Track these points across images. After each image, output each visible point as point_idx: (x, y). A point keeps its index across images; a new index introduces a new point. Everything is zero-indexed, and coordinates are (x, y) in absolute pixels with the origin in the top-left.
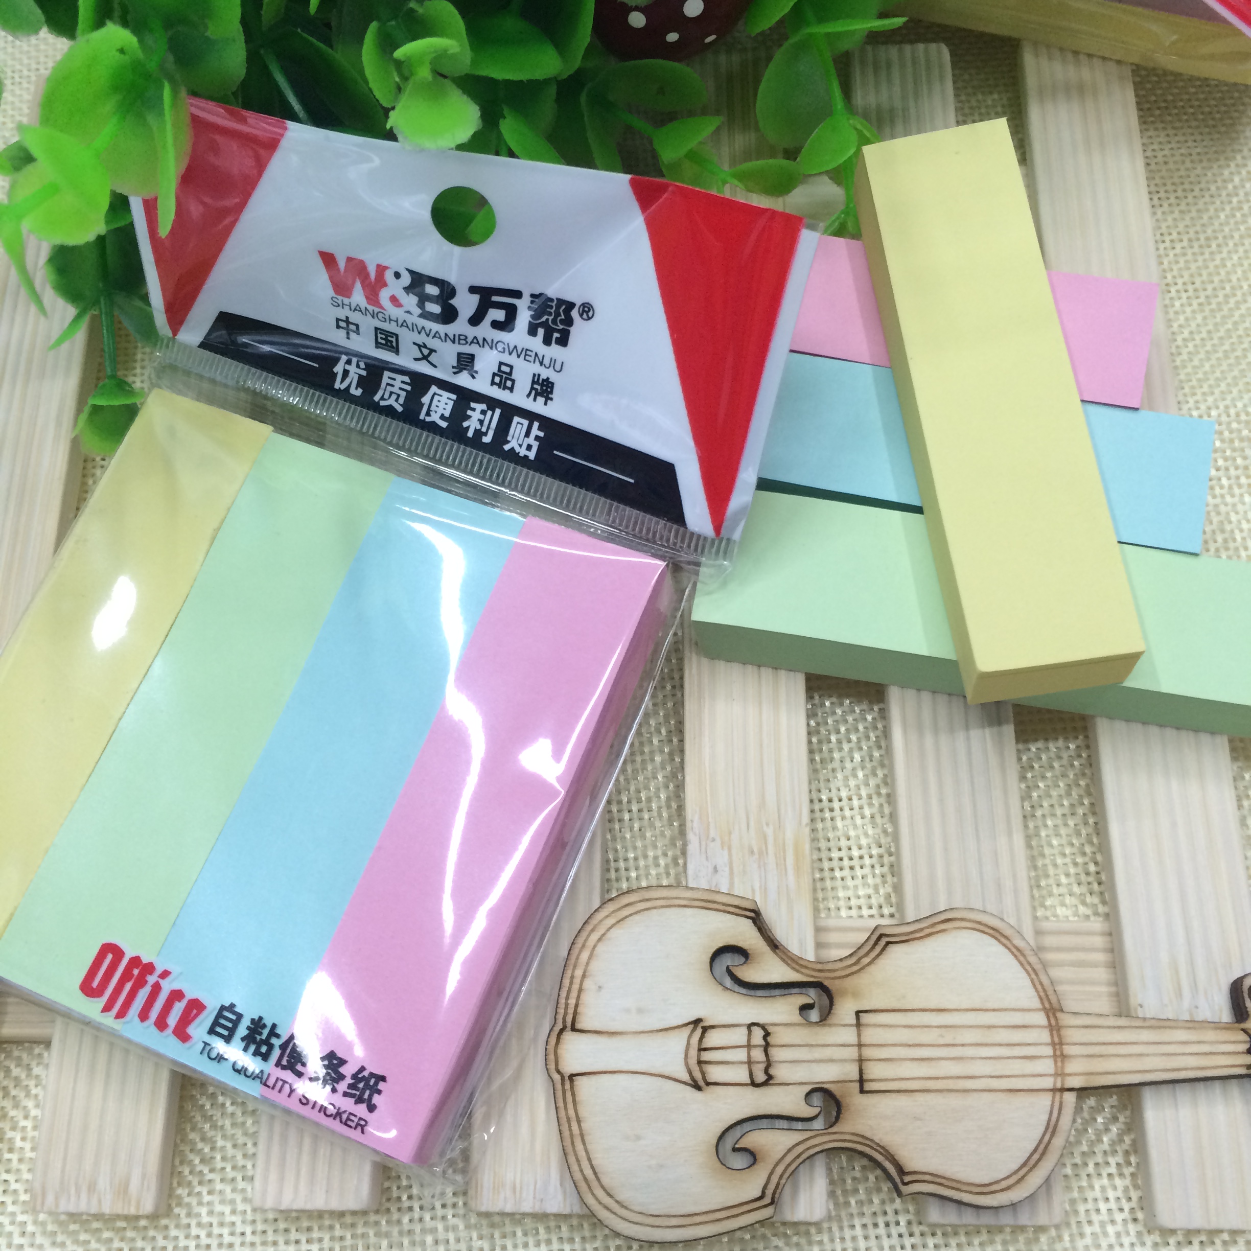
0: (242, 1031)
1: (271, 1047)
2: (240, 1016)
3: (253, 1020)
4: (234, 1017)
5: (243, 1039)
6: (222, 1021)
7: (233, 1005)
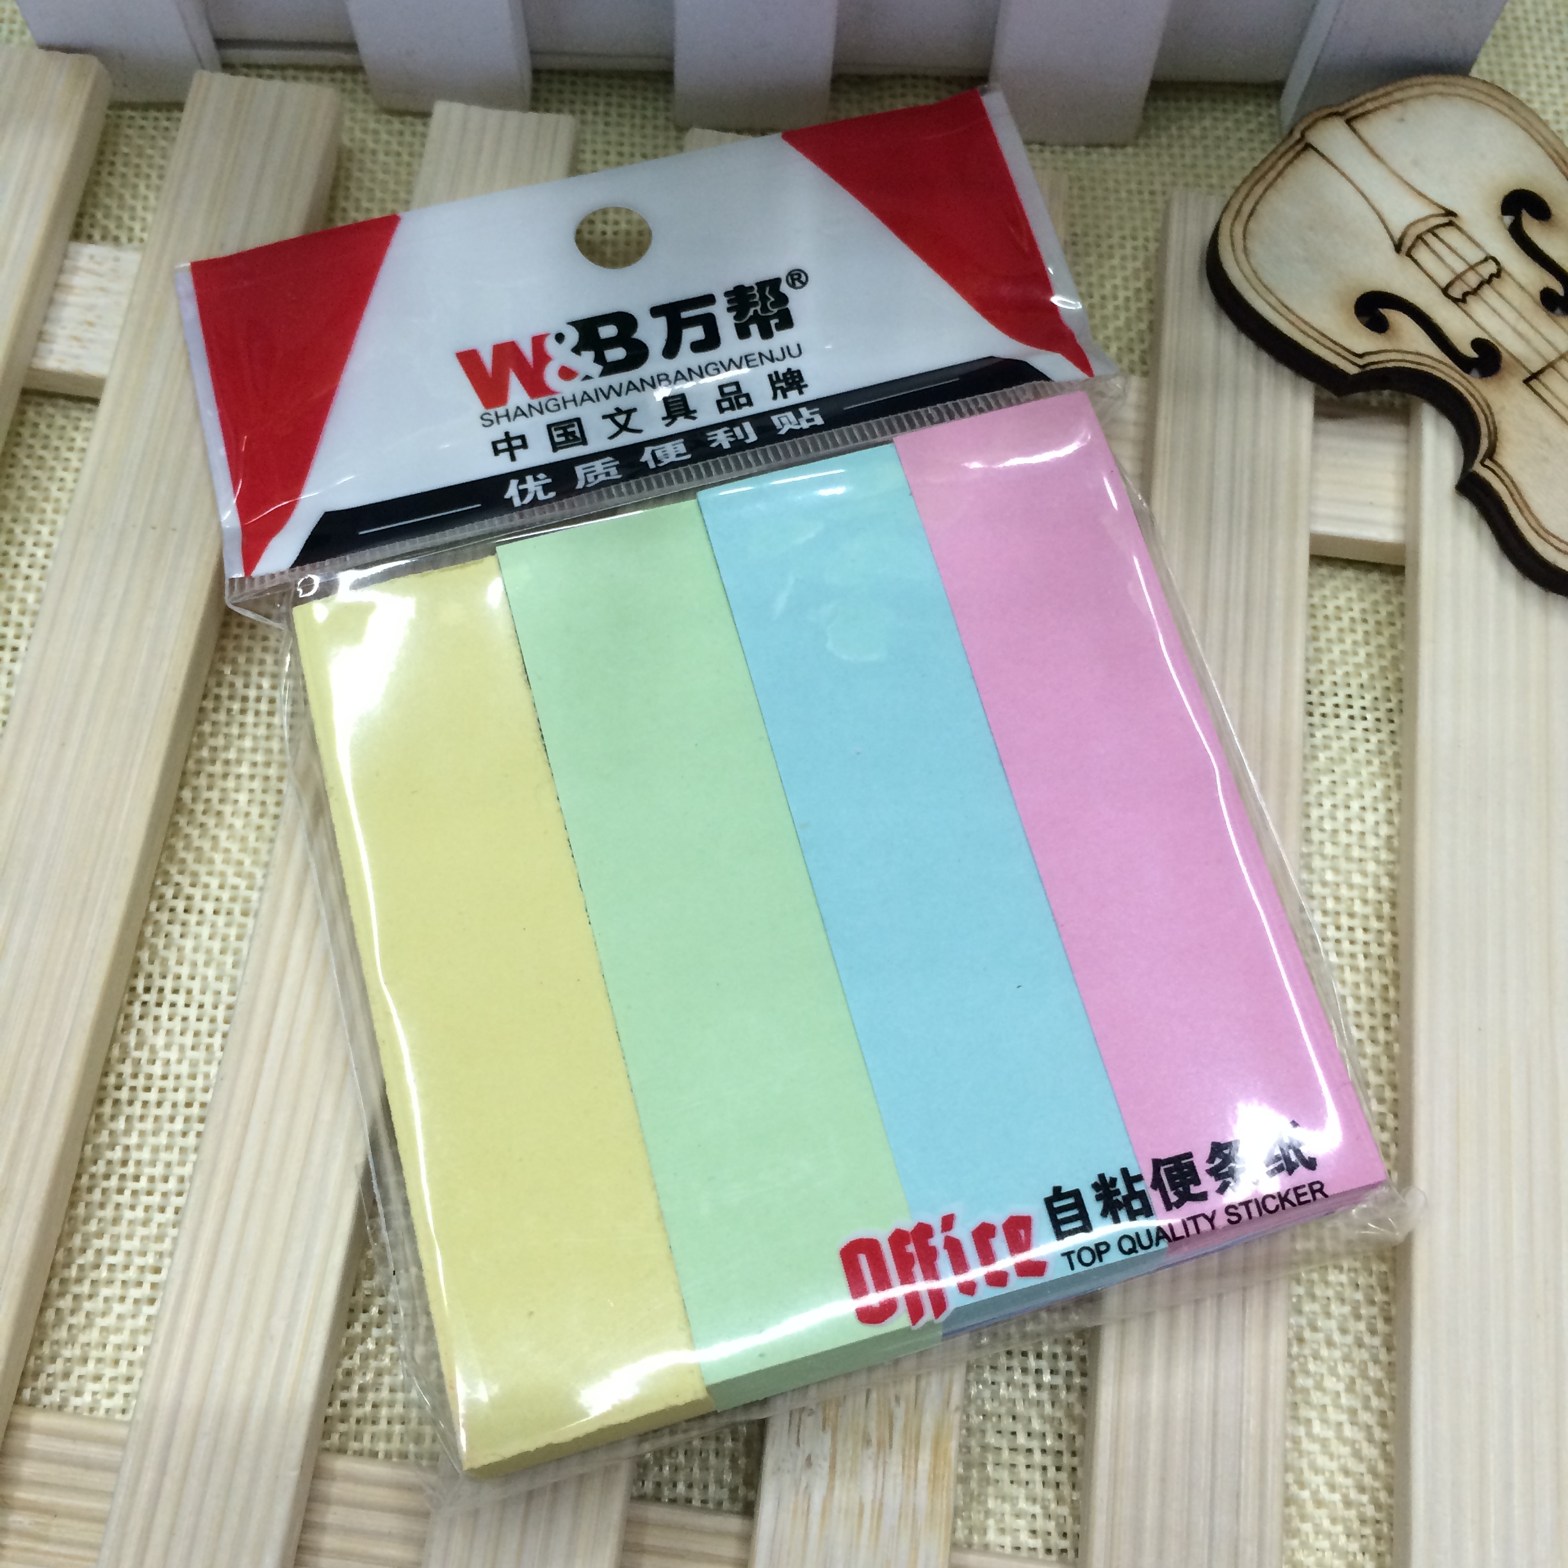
0: (1094, 1207)
1: (1142, 1196)
2: (1076, 1194)
3: (1095, 1186)
4: (1071, 1201)
5: (1104, 1214)
6: (1060, 1216)
7: (1057, 1190)
